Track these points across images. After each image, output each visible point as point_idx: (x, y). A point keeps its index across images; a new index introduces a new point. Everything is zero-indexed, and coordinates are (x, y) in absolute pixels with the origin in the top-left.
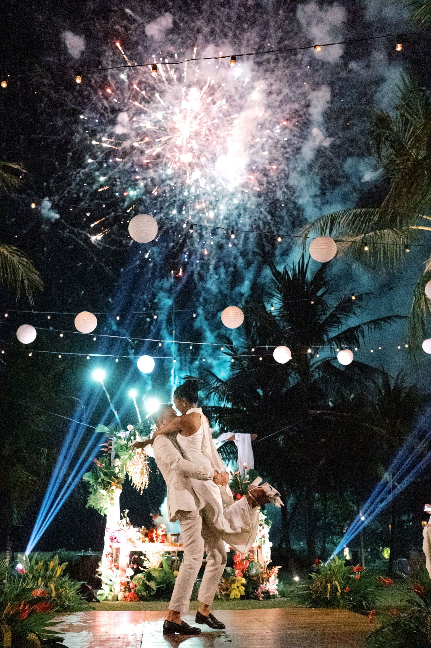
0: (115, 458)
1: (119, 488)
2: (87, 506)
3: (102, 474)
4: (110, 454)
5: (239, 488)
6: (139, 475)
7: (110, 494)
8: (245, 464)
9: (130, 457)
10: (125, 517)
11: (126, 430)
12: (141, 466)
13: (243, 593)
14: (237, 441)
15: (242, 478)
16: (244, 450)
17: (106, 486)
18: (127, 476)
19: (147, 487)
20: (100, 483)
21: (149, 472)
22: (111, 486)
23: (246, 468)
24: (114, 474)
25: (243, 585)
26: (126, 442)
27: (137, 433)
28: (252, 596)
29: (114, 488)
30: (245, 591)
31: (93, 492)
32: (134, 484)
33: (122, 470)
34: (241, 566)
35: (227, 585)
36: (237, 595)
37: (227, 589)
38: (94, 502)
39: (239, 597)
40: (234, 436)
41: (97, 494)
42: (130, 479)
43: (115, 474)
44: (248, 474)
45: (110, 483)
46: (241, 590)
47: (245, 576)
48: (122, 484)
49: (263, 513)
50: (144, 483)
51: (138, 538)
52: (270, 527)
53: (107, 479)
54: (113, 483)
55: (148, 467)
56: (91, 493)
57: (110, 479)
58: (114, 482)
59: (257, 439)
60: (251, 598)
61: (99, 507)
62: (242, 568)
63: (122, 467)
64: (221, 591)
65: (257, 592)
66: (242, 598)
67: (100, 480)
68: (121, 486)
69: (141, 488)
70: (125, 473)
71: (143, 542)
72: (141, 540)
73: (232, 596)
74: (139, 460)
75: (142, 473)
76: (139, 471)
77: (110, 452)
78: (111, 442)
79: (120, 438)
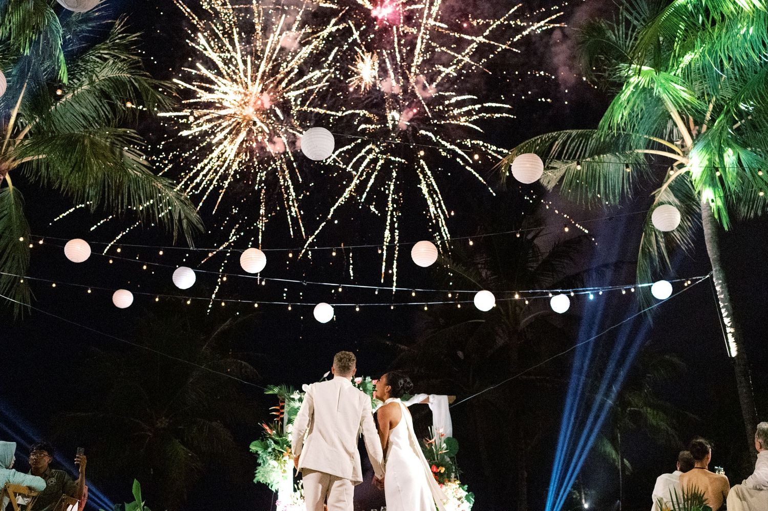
0: (288, 423)
2: (255, 481)
3: (273, 443)
4: (282, 419)
5: (434, 460)
7: (283, 465)
8: (441, 431)
10: (299, 489)
11: (301, 391)
14: (432, 403)
15: (438, 448)
16: (440, 414)
17: (277, 455)
20: (270, 453)
22: (283, 457)
23: (442, 435)
29: (286, 458)
31: (262, 465)
38: (263, 476)
40: (428, 398)
41: (266, 465)
43: (288, 442)
44: (445, 442)
45: (282, 452)
49: (463, 489)
52: (472, 505)
53: (278, 448)
54: (286, 452)
56: (260, 465)
57: (282, 448)
58: (287, 451)
59: (456, 401)
61: (269, 482)
67: (270, 450)
77: (282, 416)
78: (283, 404)
79: (293, 399)
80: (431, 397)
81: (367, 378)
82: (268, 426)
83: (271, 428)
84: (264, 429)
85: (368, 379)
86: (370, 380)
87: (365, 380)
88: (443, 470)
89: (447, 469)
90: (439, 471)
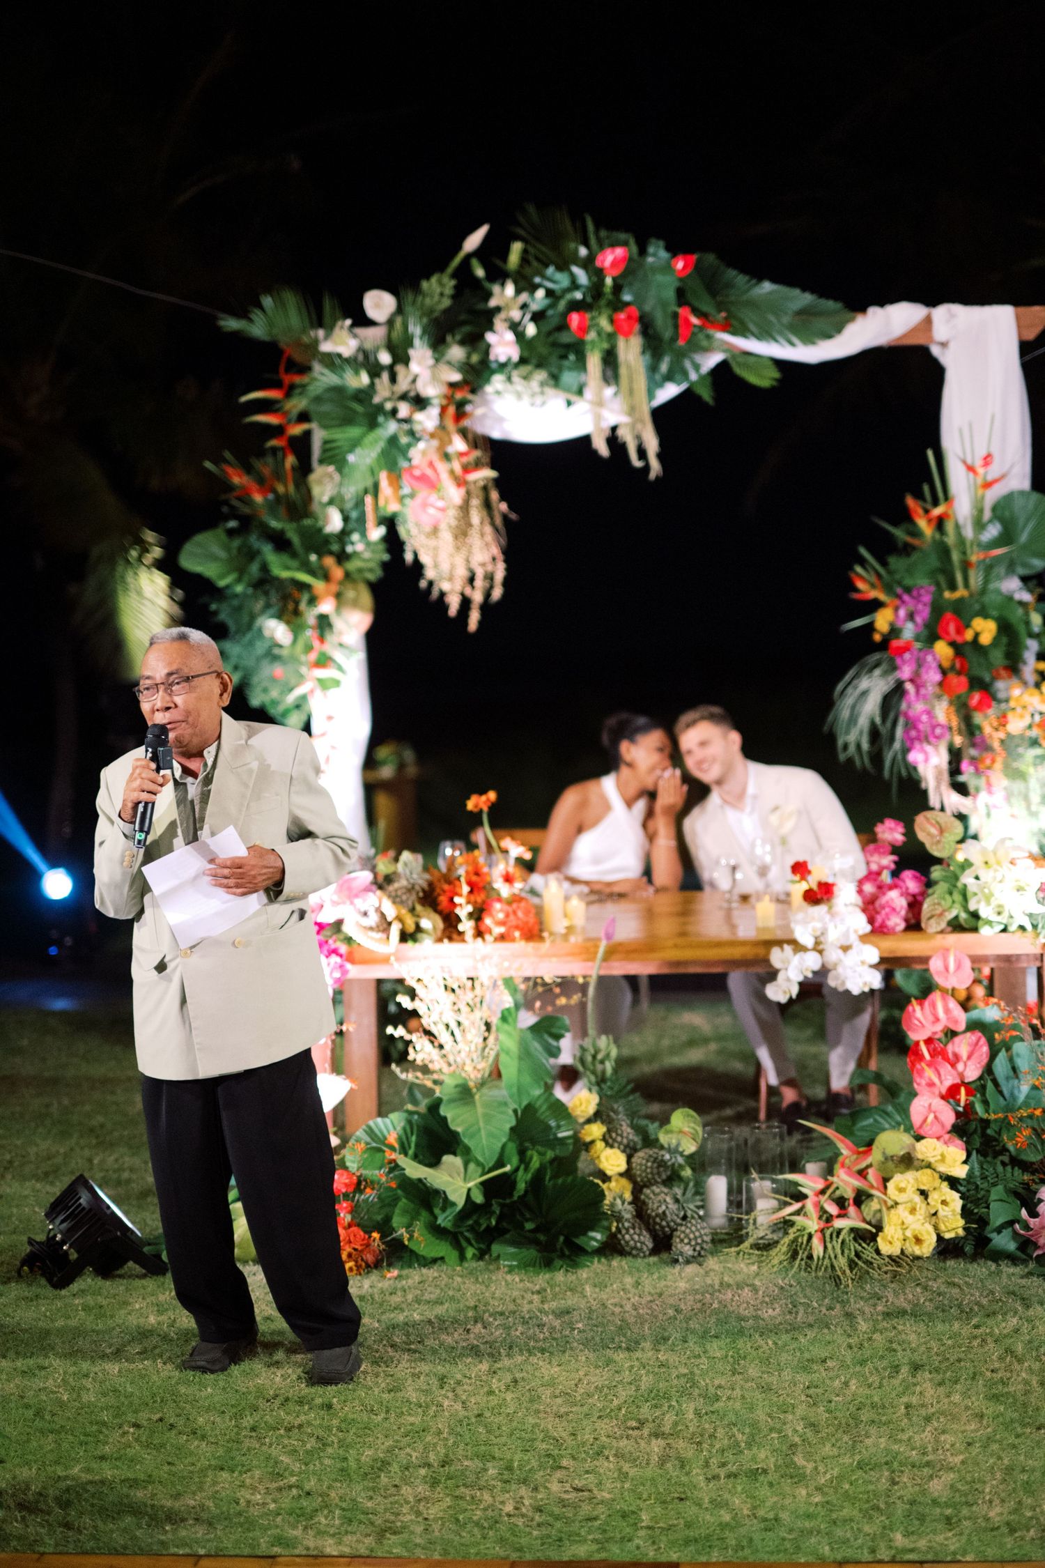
0: (321, 462)
1: (355, 604)
3: (267, 544)
4: (302, 446)
5: (951, 585)
6: (446, 537)
7: (314, 636)
8: (984, 466)
9: (394, 453)
11: (362, 320)
12: (455, 495)
13: (954, 1225)
14: (944, 345)
15: (969, 533)
17: (287, 599)
18: (393, 541)
19: (497, 593)
20: (256, 585)
21: (505, 518)
22: (313, 601)
23: (988, 487)
24: (319, 542)
25: (953, 1182)
26: (365, 379)
27: (416, 330)
28: (1004, 1241)
29: (326, 607)
30: (965, 1212)
32: (431, 584)
33: (362, 520)
34: (946, 1069)
35: (862, 1173)
36: (918, 1241)
37: (861, 1198)
39: (928, 1246)
40: (928, 321)
42: (409, 557)
43: (327, 539)
44: (998, 515)
45: (308, 585)
46: (943, 1212)
47: (965, 1128)
48: (375, 588)
50: (480, 573)
51: (373, 919)
53: (282, 569)
54: (319, 585)
55: (494, 495)
57: (304, 565)
58: (326, 577)
60: (998, 1256)
62: (949, 1080)
63: (360, 503)
64: (832, 1209)
65: (1033, 1222)
66: (947, 1249)
67: (256, 574)
68: (366, 598)
69: (466, 603)
70: (377, 533)
71: (405, 937)
72: (395, 930)
73: (890, 1243)
74: (442, 468)
75: (462, 531)
76: (451, 517)
77: (297, 430)
78: (298, 380)
79: (332, 361)
80: (942, 314)
81: (651, 250)
82: (248, 469)
83: (261, 481)
84: (230, 488)
85: (657, 253)
86: (663, 254)
87: (643, 251)
88: (986, 630)
89: (1006, 629)
90: (969, 635)
